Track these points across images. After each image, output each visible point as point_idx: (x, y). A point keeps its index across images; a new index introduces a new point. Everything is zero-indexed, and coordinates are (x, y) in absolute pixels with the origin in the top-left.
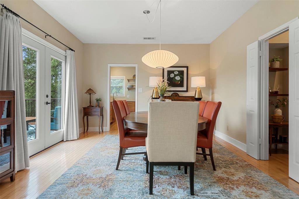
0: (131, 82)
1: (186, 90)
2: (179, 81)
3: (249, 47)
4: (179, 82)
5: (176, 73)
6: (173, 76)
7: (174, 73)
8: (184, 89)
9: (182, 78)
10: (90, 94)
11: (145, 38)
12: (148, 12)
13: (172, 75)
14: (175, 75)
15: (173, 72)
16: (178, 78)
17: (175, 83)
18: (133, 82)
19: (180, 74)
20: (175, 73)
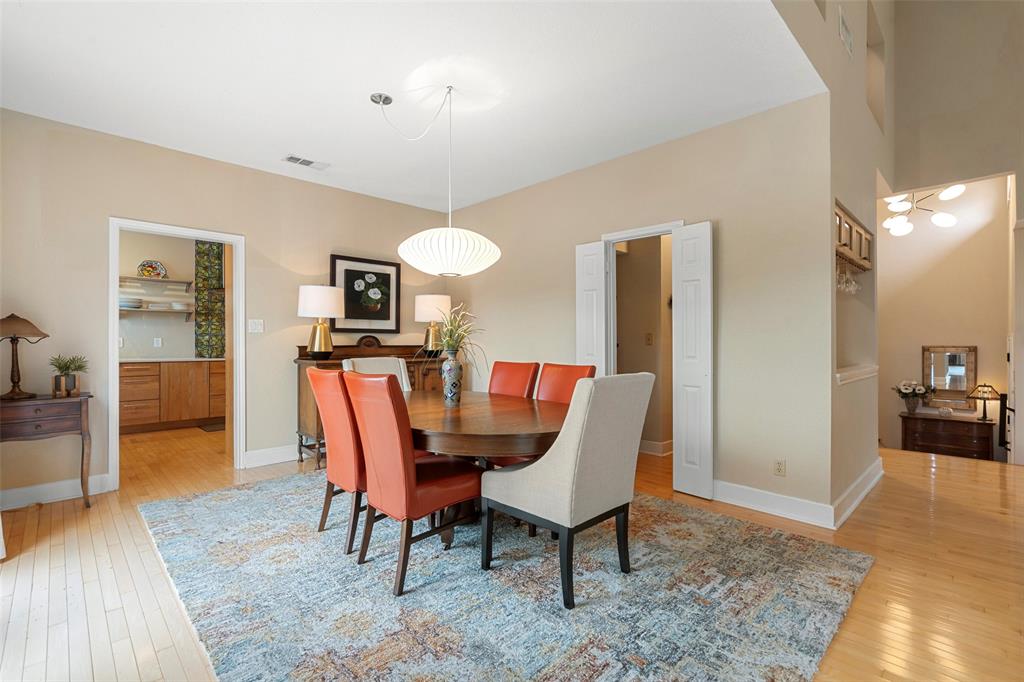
0: (130, 287)
1: (393, 328)
2: (377, 301)
3: (581, 250)
4: (379, 306)
5: (371, 279)
6: (362, 288)
7: (364, 279)
8: (390, 324)
9: (386, 295)
10: (14, 341)
11: (292, 159)
12: (387, 100)
13: (359, 285)
14: (369, 286)
15: (361, 275)
16: (375, 294)
17: (367, 307)
18: (137, 287)
19: (382, 283)
20: (367, 277)
